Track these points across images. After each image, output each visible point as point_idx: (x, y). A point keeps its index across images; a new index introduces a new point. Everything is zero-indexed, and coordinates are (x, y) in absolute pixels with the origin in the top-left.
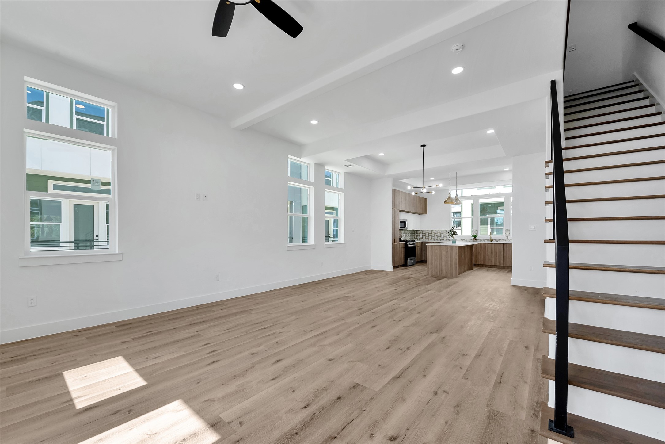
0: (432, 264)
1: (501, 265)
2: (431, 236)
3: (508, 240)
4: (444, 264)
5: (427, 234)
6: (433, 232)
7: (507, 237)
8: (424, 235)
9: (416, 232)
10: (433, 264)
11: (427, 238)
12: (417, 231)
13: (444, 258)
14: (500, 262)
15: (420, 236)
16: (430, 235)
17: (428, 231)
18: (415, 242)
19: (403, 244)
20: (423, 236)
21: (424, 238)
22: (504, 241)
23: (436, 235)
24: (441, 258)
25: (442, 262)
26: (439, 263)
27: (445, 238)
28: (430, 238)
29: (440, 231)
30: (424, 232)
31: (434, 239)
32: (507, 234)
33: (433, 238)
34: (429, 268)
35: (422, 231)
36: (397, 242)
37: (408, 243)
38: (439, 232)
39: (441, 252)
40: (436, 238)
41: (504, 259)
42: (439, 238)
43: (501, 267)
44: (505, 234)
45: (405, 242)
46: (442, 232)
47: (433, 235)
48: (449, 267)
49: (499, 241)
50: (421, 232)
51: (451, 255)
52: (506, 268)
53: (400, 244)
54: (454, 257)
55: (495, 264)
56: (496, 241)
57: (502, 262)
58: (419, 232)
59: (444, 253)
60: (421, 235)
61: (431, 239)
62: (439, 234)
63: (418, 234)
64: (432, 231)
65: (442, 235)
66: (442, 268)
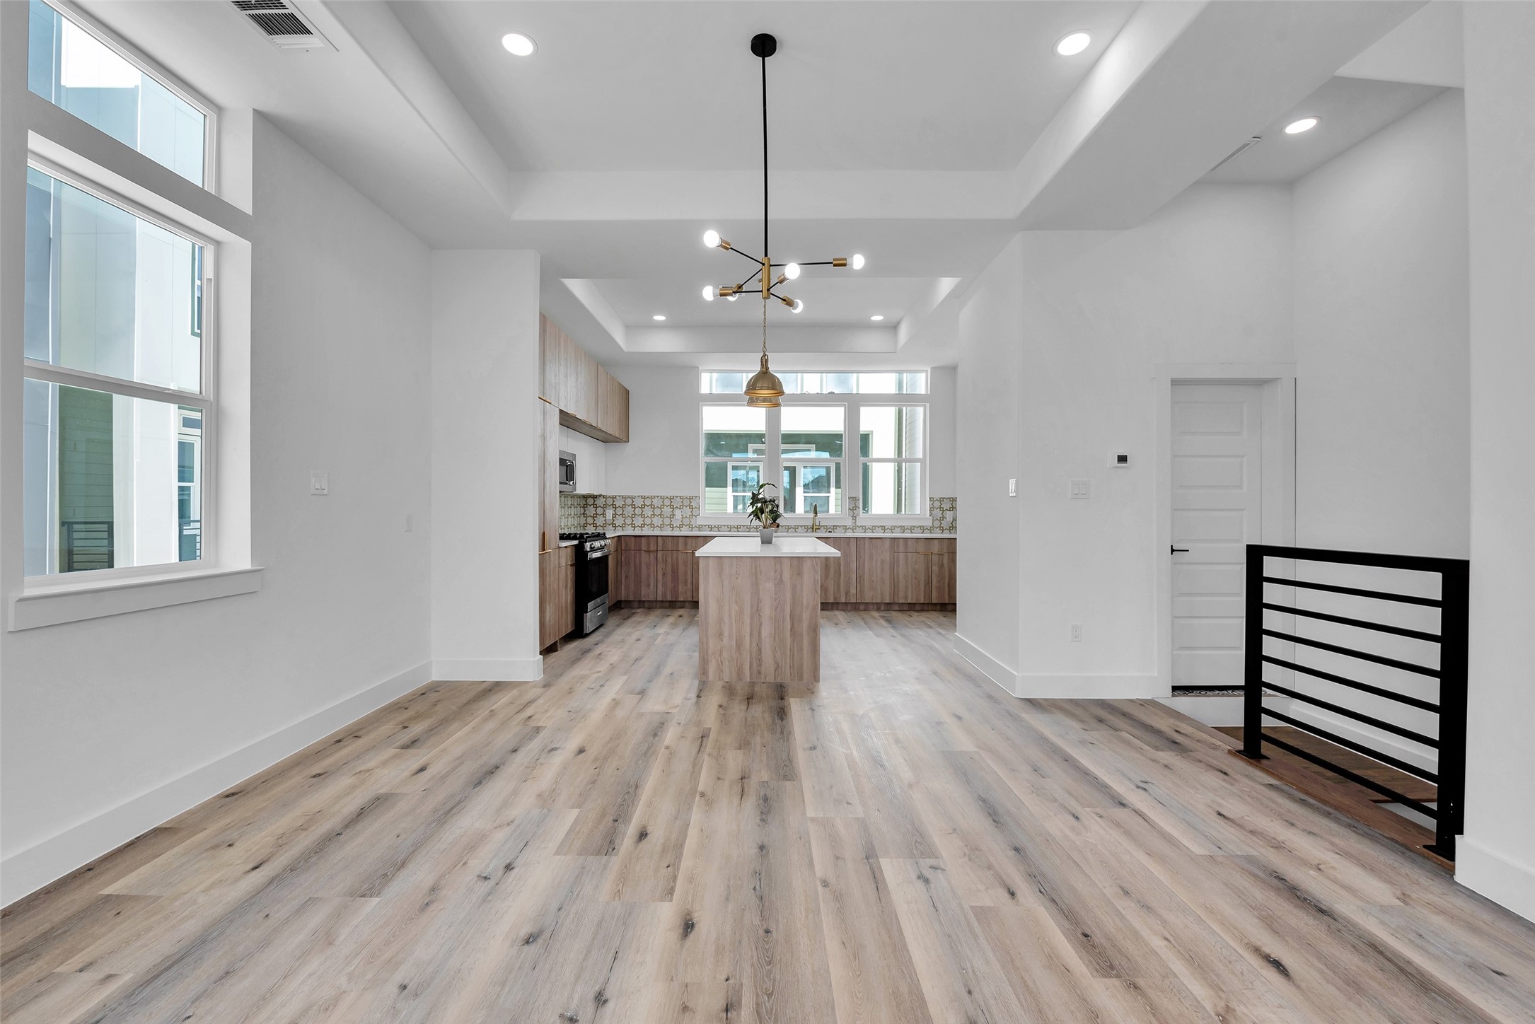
0: (720, 635)
1: (851, 601)
2: (642, 515)
3: (856, 526)
4: (766, 631)
5: (629, 510)
6: (648, 502)
7: (854, 517)
8: (619, 511)
9: (590, 501)
10: (726, 634)
11: (629, 521)
12: (594, 497)
13: (767, 611)
14: (847, 593)
15: (604, 514)
16: (638, 511)
17: (633, 498)
18: (606, 538)
19: (569, 550)
20: (614, 516)
21: (619, 521)
22: (845, 528)
23: (657, 512)
24: (757, 610)
25: (761, 625)
26: (748, 630)
27: (686, 521)
28: (639, 521)
29: (671, 498)
30: (619, 503)
31: (652, 526)
32: (853, 510)
33: (648, 521)
34: (710, 652)
35: (614, 498)
36: (553, 546)
37: (588, 546)
38: (667, 502)
39: (756, 585)
40: (657, 521)
41: (860, 583)
42: (667, 521)
43: (849, 607)
44: (849, 509)
45: (576, 542)
46: (677, 503)
47: (648, 512)
48: (789, 642)
49: (833, 529)
50: (611, 502)
51: (794, 595)
52: (862, 607)
53: (563, 552)
54: (805, 604)
55: (835, 598)
56: (827, 529)
57: (853, 591)
58: (600, 502)
59: (768, 587)
60: (610, 513)
61: (642, 527)
62: (667, 511)
63: (600, 511)
64: (644, 498)
65: (678, 513)
66: (760, 650)
